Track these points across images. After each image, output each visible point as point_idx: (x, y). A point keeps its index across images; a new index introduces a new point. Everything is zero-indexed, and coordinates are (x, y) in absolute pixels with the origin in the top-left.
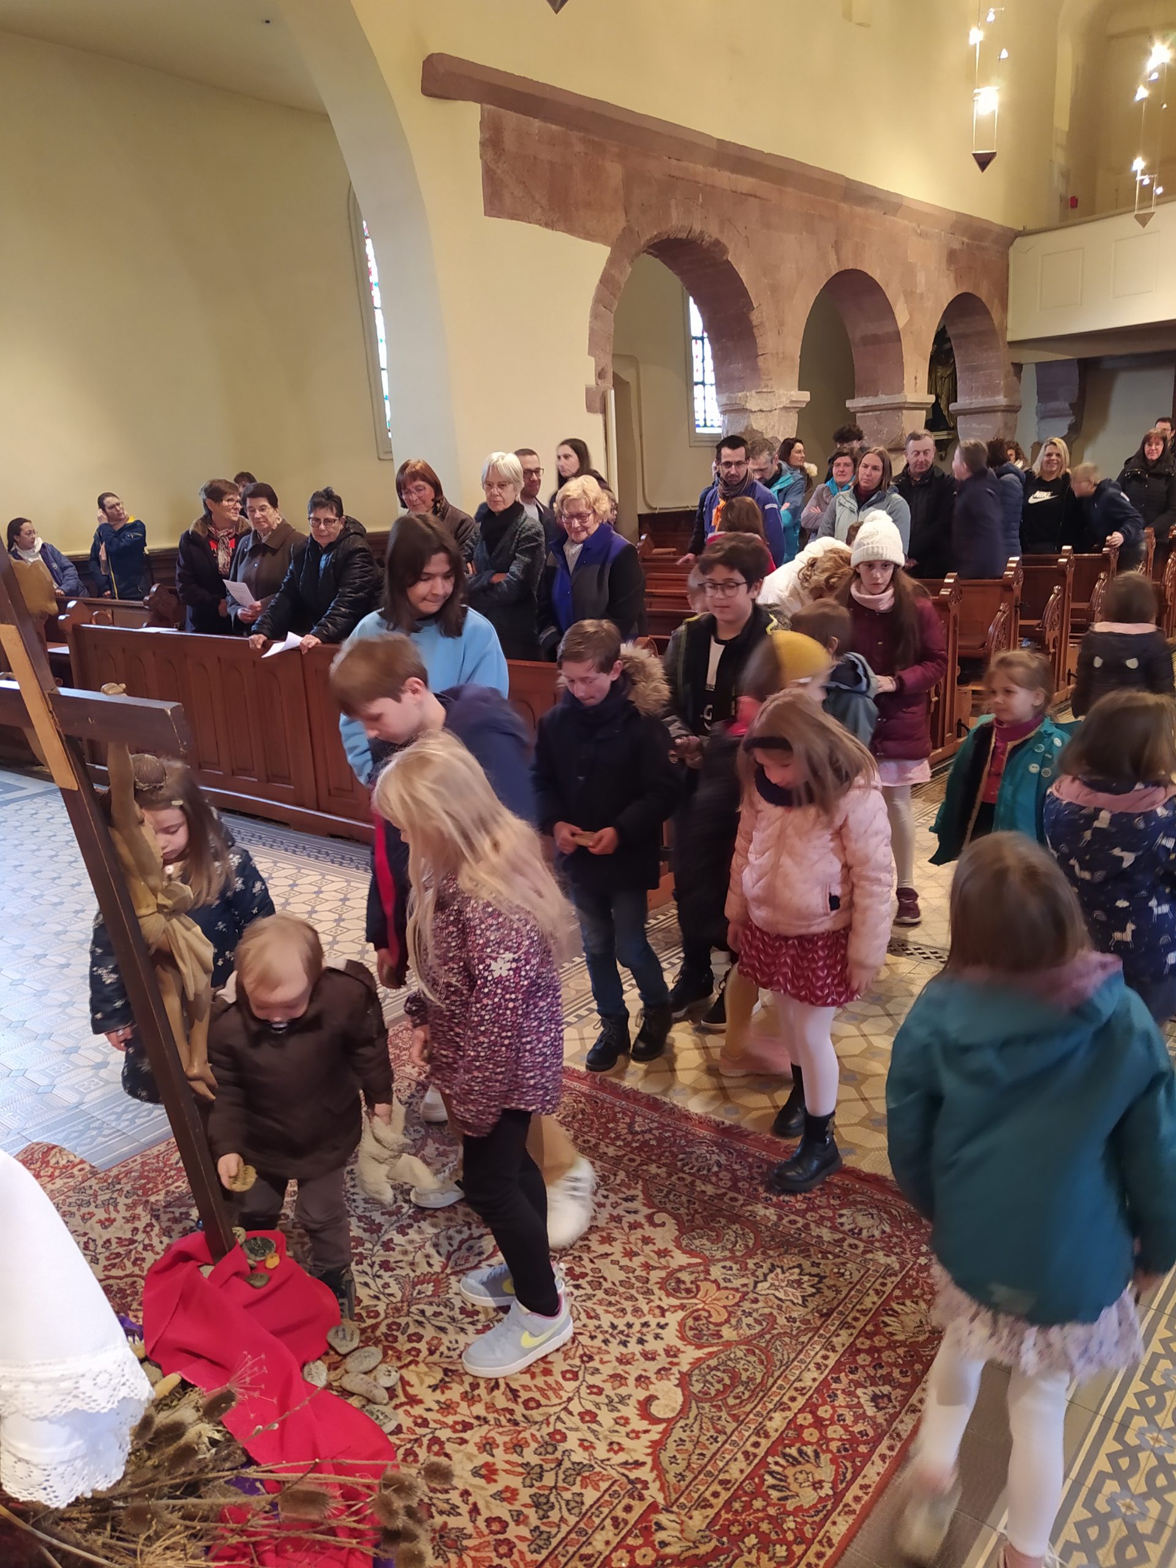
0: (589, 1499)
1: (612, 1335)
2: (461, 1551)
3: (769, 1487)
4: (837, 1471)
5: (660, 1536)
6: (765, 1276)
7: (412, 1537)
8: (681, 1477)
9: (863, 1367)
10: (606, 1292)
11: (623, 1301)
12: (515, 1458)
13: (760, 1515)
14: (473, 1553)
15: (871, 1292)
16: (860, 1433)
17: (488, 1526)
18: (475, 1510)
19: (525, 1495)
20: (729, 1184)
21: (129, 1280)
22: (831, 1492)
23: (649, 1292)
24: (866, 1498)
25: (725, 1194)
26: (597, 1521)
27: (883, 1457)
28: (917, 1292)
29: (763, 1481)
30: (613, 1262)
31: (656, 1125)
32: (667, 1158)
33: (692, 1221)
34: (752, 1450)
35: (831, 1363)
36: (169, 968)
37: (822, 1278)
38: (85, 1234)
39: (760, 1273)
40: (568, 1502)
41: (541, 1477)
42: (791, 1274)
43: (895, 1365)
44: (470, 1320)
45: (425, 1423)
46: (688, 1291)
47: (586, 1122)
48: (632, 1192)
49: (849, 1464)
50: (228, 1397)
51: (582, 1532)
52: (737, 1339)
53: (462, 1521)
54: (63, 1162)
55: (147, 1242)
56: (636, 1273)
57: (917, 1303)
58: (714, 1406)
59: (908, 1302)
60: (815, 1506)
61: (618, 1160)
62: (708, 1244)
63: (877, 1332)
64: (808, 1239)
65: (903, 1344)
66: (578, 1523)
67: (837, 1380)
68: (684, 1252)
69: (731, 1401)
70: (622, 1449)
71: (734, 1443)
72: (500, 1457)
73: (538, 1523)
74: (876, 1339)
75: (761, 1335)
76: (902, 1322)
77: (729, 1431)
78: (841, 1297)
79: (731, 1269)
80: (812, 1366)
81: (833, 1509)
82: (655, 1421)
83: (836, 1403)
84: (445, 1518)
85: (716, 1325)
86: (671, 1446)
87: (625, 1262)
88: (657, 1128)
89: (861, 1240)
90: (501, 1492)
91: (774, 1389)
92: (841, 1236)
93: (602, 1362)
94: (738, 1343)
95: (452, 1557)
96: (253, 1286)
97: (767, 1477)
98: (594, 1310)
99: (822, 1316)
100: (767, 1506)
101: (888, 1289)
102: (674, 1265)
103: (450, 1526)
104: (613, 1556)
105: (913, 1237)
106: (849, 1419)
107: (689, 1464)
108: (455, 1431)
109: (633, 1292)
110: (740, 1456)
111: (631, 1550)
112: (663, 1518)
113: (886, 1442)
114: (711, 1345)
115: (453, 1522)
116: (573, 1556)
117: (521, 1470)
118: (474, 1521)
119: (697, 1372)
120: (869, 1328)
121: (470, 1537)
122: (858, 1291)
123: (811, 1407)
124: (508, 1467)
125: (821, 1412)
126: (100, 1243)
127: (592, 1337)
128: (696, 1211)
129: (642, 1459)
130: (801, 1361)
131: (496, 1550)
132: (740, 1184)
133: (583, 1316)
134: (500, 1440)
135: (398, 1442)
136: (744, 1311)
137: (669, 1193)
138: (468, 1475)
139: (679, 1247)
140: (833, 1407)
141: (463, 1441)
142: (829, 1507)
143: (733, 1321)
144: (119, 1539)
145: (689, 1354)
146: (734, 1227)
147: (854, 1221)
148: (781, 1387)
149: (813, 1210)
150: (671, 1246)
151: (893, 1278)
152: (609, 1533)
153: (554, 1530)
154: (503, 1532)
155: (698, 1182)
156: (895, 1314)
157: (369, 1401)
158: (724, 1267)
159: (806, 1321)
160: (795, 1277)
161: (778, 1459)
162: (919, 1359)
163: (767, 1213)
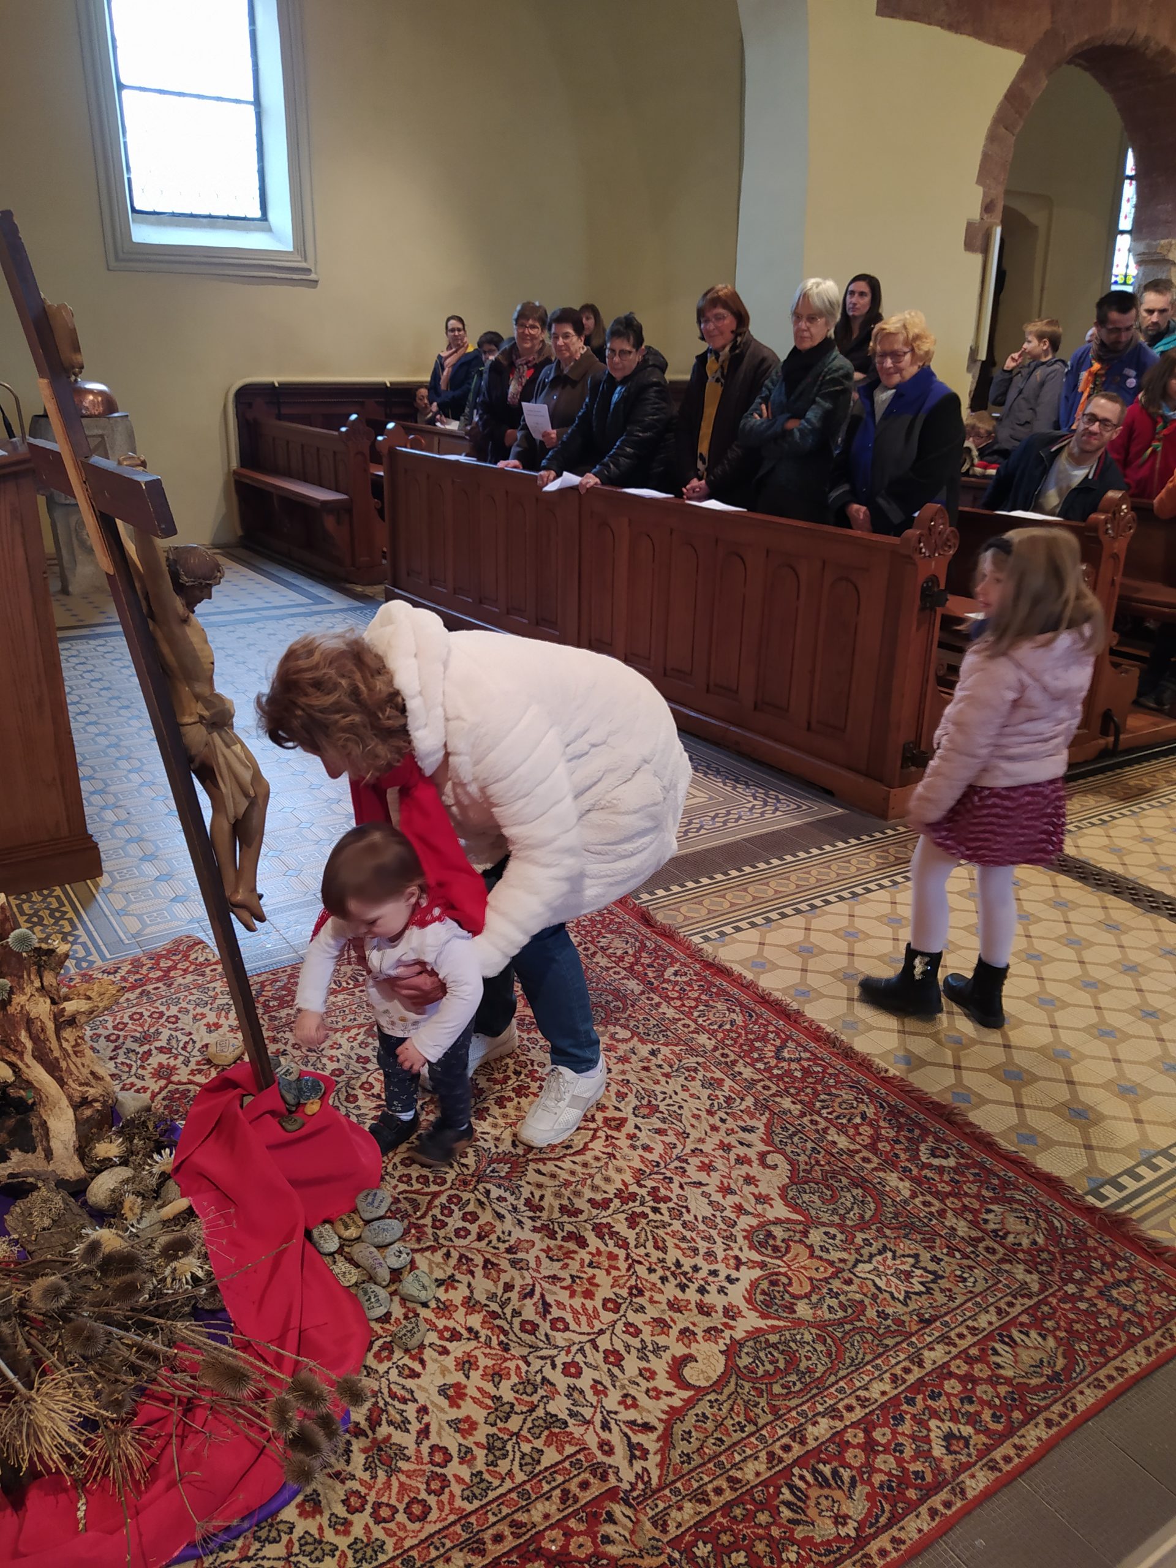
0: (546, 1462)
1: (673, 1273)
2: (392, 1471)
3: (783, 1502)
4: (870, 1510)
5: (609, 1529)
6: (871, 1256)
8: (688, 1458)
9: (948, 1395)
10: (685, 1225)
11: (698, 1240)
12: (489, 1387)
13: (760, 1531)
14: (403, 1478)
15: (992, 1309)
16: (916, 1473)
17: (431, 1454)
18: (425, 1432)
19: (482, 1433)
20: (868, 1141)
22: (853, 1534)
23: (732, 1237)
24: (894, 1555)
25: (858, 1152)
26: (546, 1487)
27: (933, 1513)
28: (1049, 1324)
29: (778, 1492)
30: (704, 1194)
31: (808, 1055)
32: (807, 1095)
33: (809, 1172)
34: (780, 1452)
35: (911, 1379)
37: (937, 1277)
38: (189, 1034)
39: (866, 1251)
40: (523, 1456)
41: (507, 1418)
42: (903, 1263)
43: (990, 1404)
44: (531, 1214)
46: (776, 1249)
47: (734, 1035)
48: (753, 1123)
49: (887, 1507)
51: (525, 1495)
52: (811, 1319)
53: (406, 1440)
54: (201, 959)
56: (725, 1214)
57: (1044, 1338)
58: (755, 1389)
59: (1033, 1334)
60: (829, 1542)
61: (754, 1082)
62: (818, 1203)
63: (982, 1358)
64: (938, 1228)
65: (1008, 1381)
66: (525, 1482)
67: (911, 1402)
68: (787, 1204)
69: (777, 1389)
70: (635, 1405)
71: (762, 1439)
72: (474, 1382)
73: (483, 1468)
74: (978, 1367)
75: (841, 1323)
76: (1016, 1355)
77: (761, 1422)
78: (952, 1305)
79: (834, 1237)
80: (887, 1376)
81: (849, 1555)
82: (683, 1384)
83: (900, 1429)
84: (391, 1429)
85: (794, 1296)
86: (690, 1419)
87: (717, 1197)
88: (809, 1059)
89: (1002, 1245)
90: (460, 1421)
91: (832, 1390)
92: (980, 1234)
93: (652, 1301)
94: (810, 1324)
95: (381, 1475)
96: (283, 1129)
97: (785, 1490)
98: (664, 1241)
99: (921, 1321)
100: (772, 1524)
101: (1014, 1312)
102: (771, 1215)
103: (393, 1440)
104: (547, 1533)
105: (1070, 1258)
106: (908, 1453)
107: (702, 1447)
108: (442, 1338)
109: (714, 1233)
110: (763, 1455)
111: (569, 1534)
112: (618, 1509)
113: (944, 1495)
114: (779, 1318)
115: (398, 1437)
116: (505, 1518)
117: (489, 1402)
118: (418, 1443)
119: (751, 1343)
120: (973, 1351)
122: (977, 1304)
123: (867, 1425)
124: (478, 1395)
125: (877, 1435)
127: (651, 1270)
128: (818, 1162)
129: (654, 1422)
130: (877, 1367)
131: (428, 1484)
132: (880, 1145)
133: (650, 1244)
134: (483, 1362)
135: (380, 1332)
136: (831, 1290)
137: (794, 1134)
138: (434, 1391)
139: (783, 1196)
140: (894, 1433)
141: (445, 1352)
142: (844, 1552)
143: (814, 1298)
145: (750, 1321)
146: (855, 1191)
147: (1002, 1222)
148: (841, 1390)
149: (956, 1196)
150: (774, 1194)
151: (1026, 1300)
152: (551, 1507)
154: (443, 1465)
155: (832, 1130)
156: (1013, 1343)
157: (371, 1278)
158: (826, 1233)
159: (899, 1322)
160: (907, 1267)
161: (805, 1473)
162: (1022, 1406)
163: (901, 1185)
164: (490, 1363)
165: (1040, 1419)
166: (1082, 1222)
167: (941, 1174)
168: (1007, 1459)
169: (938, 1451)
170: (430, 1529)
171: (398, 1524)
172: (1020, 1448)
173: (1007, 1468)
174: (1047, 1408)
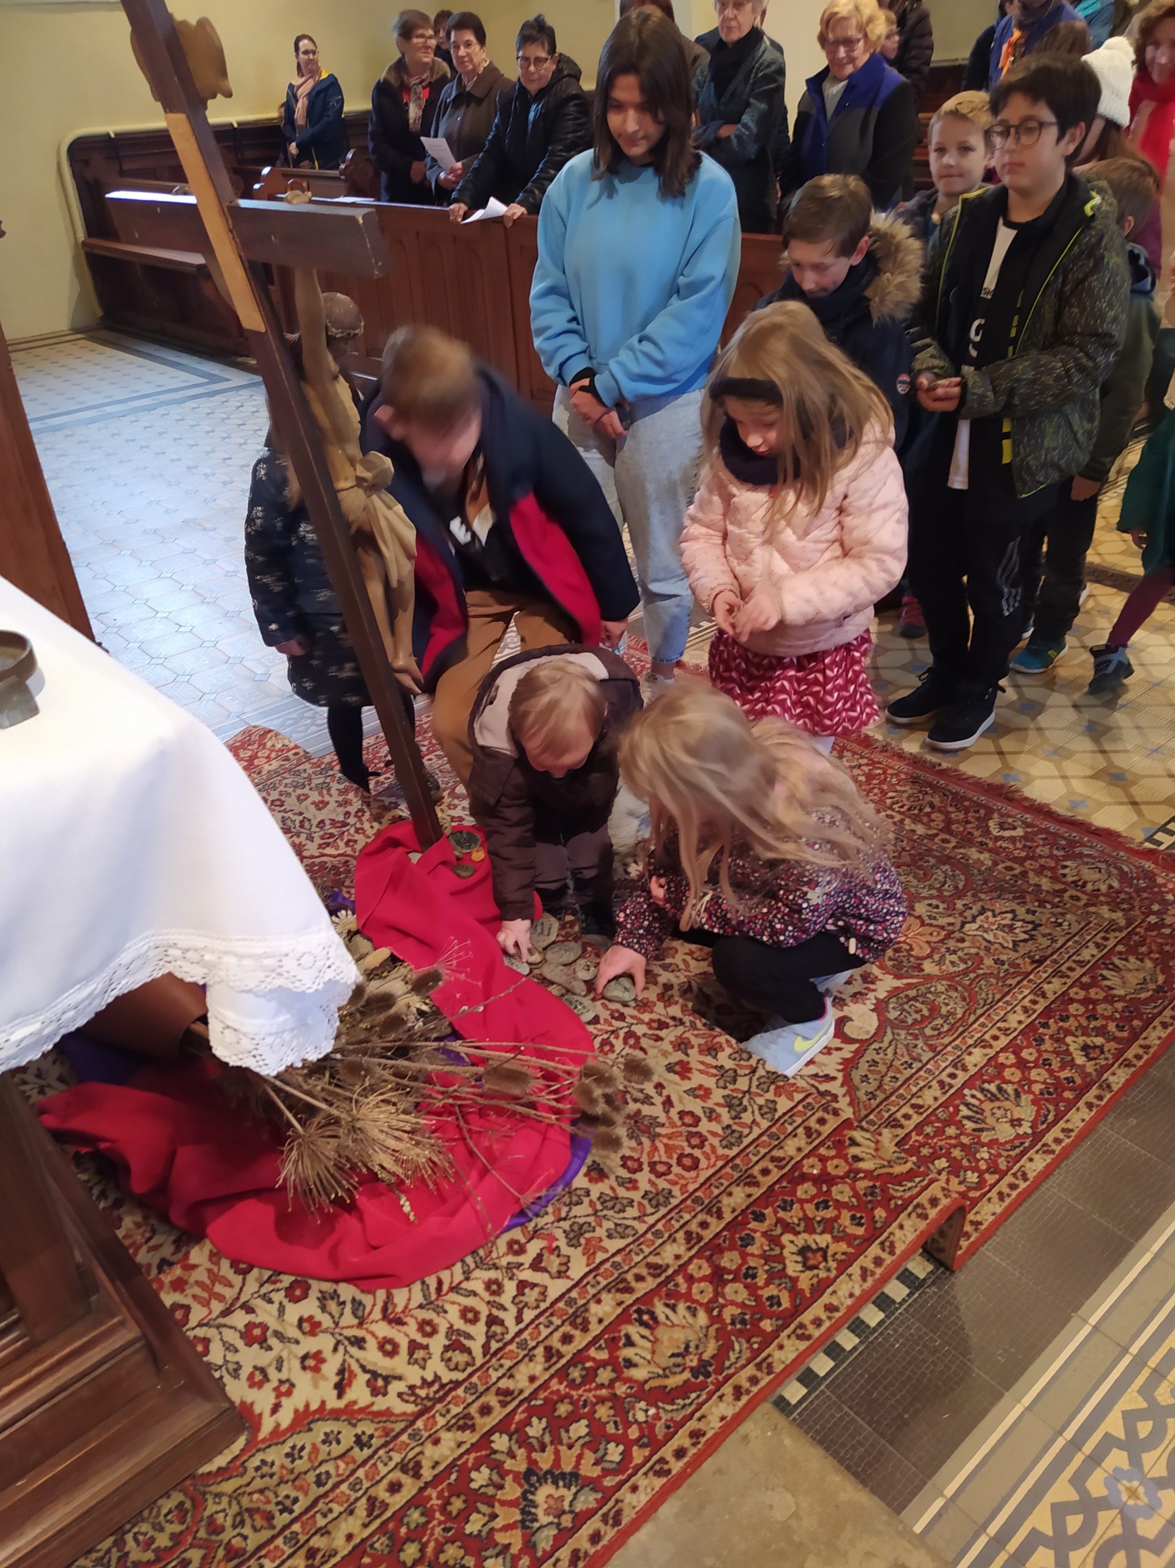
0: (782, 1107)
2: (653, 1137)
3: (964, 1117)
4: (1038, 1112)
5: (853, 1151)
6: (974, 917)
7: (608, 1121)
8: (872, 1095)
9: (1075, 1016)
12: (709, 1060)
13: (953, 1141)
14: (665, 1140)
15: (1090, 945)
16: (1067, 1079)
17: (681, 1118)
18: (668, 1103)
19: (718, 1095)
20: (942, 825)
21: (343, 859)
22: (1029, 1131)
24: (1067, 1141)
25: (936, 835)
26: (790, 1128)
27: (1089, 1106)
28: (1143, 949)
29: (957, 1111)
31: (865, 761)
32: (876, 795)
33: (901, 857)
34: (948, 1080)
35: (1040, 1008)
36: (371, 552)
37: (1036, 926)
38: (301, 814)
39: (968, 913)
40: (760, 1108)
41: (734, 1081)
42: (1003, 919)
43: (1111, 1018)
45: (622, 1017)
49: (1051, 1107)
50: (435, 977)
51: (772, 1136)
52: (937, 973)
53: (656, 1110)
54: (279, 746)
55: (358, 825)
57: (1142, 960)
58: (910, 1034)
59: (1132, 959)
60: (1011, 1141)
62: (914, 882)
63: (1094, 983)
64: (1024, 887)
65: (1122, 999)
66: (770, 1127)
67: (1045, 1025)
69: (928, 1032)
71: (929, 1072)
72: (694, 1057)
73: (731, 1122)
74: (1093, 991)
75: (965, 973)
76: (1123, 978)
77: (925, 1059)
78: (1056, 946)
79: (937, 907)
80: (1018, 1008)
81: (1031, 1147)
82: (848, 1040)
83: (1043, 1048)
84: (638, 1105)
85: (918, 958)
86: (863, 1067)
88: (867, 765)
89: (1084, 893)
90: (695, 1089)
91: (976, 1025)
92: (1062, 887)
94: (940, 978)
95: (646, 1141)
96: (459, 876)
97: (962, 1107)
99: (1033, 962)
100: (960, 1134)
101: (1111, 944)
103: (644, 1113)
104: (805, 1162)
105: (1145, 895)
106: (1056, 1065)
107: (881, 1085)
108: (651, 1028)
110: (934, 1084)
111: (823, 1160)
112: (857, 1135)
113: (1094, 1091)
114: (912, 977)
115: (646, 1110)
116: (764, 1156)
117: (714, 1071)
118: (667, 1112)
119: (894, 1000)
120: (1085, 979)
121: (663, 1125)
122: (1076, 942)
123: (1013, 1048)
124: (702, 1067)
125: (1025, 1054)
126: (315, 822)
128: (904, 849)
129: (833, 1074)
130: (1007, 1003)
131: (688, 1141)
132: (954, 827)
134: (695, 1041)
135: (595, 1031)
136: (948, 948)
138: (663, 1070)
140: (1039, 1051)
141: (659, 1039)
142: (1026, 1145)
143: (936, 957)
144: (336, 1085)
145: (889, 984)
146: (944, 868)
147: (1078, 874)
148: (983, 1025)
149: (1032, 858)
151: (1117, 934)
152: (801, 1140)
153: (746, 1131)
154: (696, 1125)
155: (907, 821)
156: (1116, 969)
157: (568, 991)
158: (930, 905)
159: (1013, 964)
160: (1007, 922)
161: (974, 1092)
162: (1139, 1016)
163: (982, 857)
164: (702, 1041)
165: (1156, 1023)
166: (1148, 865)
167: (1014, 843)
168: (1138, 1057)
169: (1080, 1060)
170: (704, 1175)
171: (676, 1175)
172: (1146, 1048)
173: (1140, 1063)
174: (1160, 1013)
